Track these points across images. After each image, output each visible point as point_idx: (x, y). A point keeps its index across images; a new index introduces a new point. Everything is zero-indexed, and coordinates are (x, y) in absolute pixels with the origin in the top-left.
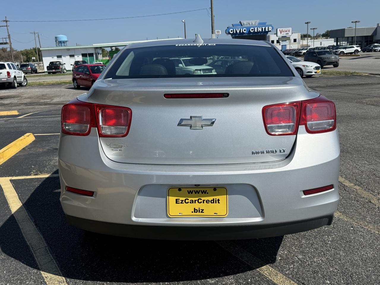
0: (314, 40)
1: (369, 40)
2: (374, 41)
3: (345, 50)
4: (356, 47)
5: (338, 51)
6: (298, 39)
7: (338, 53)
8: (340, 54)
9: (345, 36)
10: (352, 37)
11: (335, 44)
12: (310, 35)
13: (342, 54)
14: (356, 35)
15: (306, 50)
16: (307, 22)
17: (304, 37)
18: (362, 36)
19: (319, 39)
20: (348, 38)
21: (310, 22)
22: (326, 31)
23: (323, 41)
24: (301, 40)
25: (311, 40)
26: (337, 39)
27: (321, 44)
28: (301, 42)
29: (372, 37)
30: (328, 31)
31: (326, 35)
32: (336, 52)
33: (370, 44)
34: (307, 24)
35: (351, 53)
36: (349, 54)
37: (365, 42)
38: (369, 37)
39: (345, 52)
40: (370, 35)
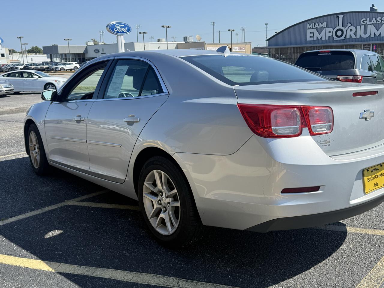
0: (24, 56)
1: (81, 57)
2: (86, 59)
3: (65, 66)
4: (75, 64)
5: (58, 67)
6: (6, 54)
7: (59, 69)
8: (60, 70)
9: (59, 53)
10: (65, 54)
11: (49, 60)
12: (15, 51)
13: (62, 71)
14: (71, 53)
15: (23, 66)
16: (19, 37)
17: (11, 52)
18: (75, 54)
19: (29, 55)
20: (62, 54)
21: (23, 37)
22: (31, 47)
23: (33, 57)
24: (10, 56)
25: (20, 55)
26: (51, 55)
27: (32, 60)
28: (10, 57)
29: (83, 54)
30: (33, 48)
31: (32, 51)
32: (57, 68)
33: (83, 61)
34: (20, 39)
35: (71, 70)
36: (69, 70)
37: (78, 59)
38: (81, 55)
39: (65, 69)
40: (82, 52)
